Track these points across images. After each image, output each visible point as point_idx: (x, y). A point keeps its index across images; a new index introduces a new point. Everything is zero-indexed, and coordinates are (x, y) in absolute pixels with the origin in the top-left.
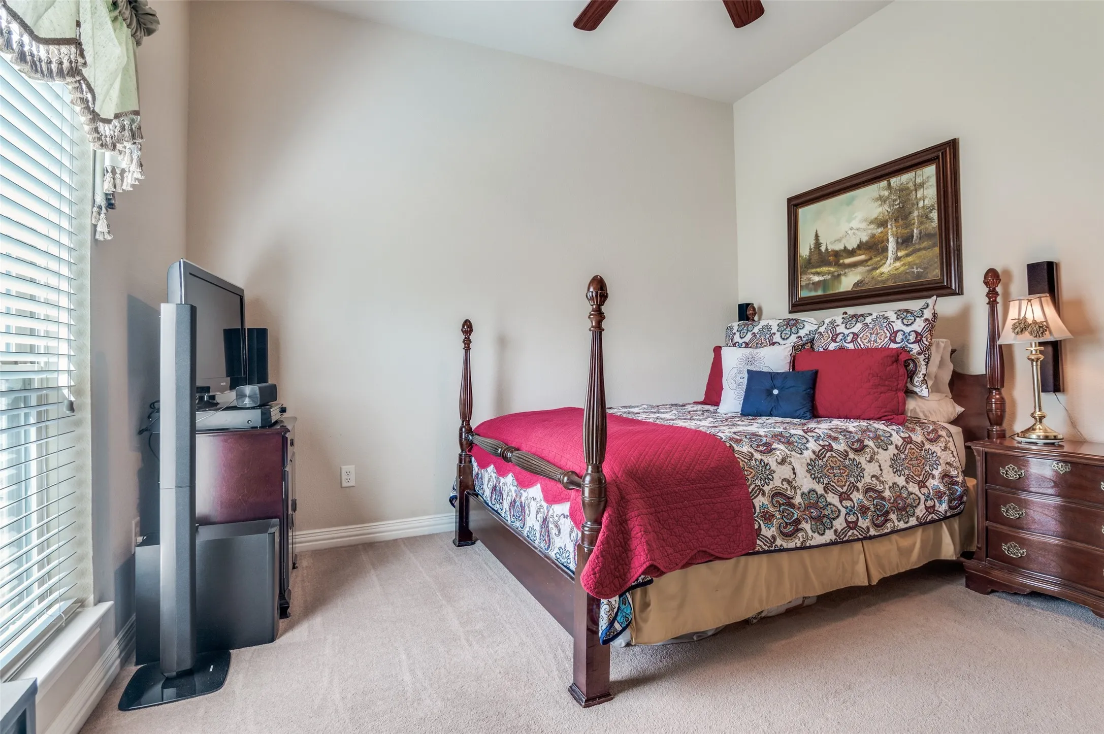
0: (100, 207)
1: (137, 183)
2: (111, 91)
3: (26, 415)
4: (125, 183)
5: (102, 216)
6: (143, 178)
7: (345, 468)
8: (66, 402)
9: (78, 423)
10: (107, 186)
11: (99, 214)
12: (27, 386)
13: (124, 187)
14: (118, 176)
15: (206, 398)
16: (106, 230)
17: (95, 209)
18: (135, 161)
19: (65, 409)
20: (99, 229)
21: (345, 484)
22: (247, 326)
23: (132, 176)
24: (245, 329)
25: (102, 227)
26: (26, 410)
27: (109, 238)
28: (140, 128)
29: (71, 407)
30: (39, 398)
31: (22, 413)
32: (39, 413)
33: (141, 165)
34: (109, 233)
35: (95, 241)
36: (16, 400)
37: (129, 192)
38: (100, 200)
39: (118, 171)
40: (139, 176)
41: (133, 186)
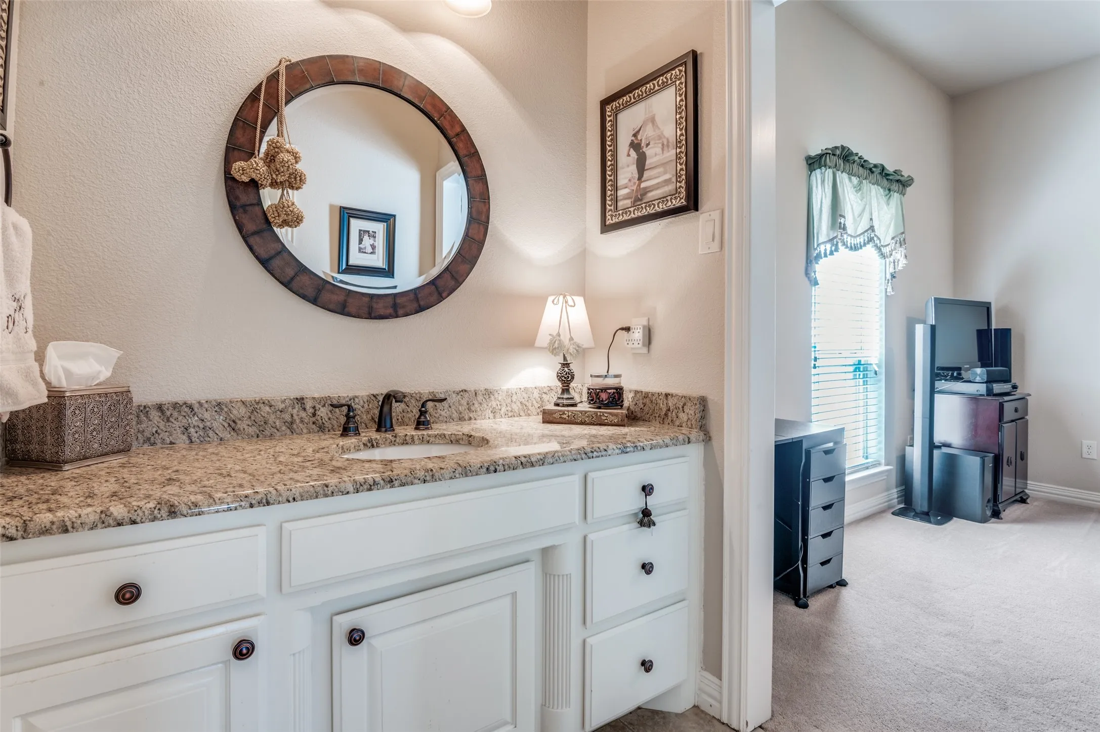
0: (888, 280)
1: (905, 265)
2: (889, 230)
3: (859, 375)
4: (899, 266)
5: (889, 284)
6: (907, 262)
7: (1086, 442)
8: (874, 371)
9: (880, 381)
10: (892, 270)
11: (888, 283)
12: (859, 363)
13: (899, 268)
14: (896, 263)
15: (955, 374)
16: (891, 290)
17: (886, 281)
18: (903, 256)
19: (873, 374)
20: (888, 290)
21: (1084, 456)
22: (994, 326)
23: (902, 262)
24: (991, 329)
25: (889, 289)
26: (859, 373)
27: (892, 293)
28: (904, 240)
29: (876, 373)
30: (864, 368)
31: (858, 373)
32: (864, 374)
33: (906, 256)
34: (893, 291)
35: (887, 296)
36: (856, 368)
37: (901, 270)
38: (888, 276)
39: (896, 261)
40: (905, 262)
41: (902, 267)
